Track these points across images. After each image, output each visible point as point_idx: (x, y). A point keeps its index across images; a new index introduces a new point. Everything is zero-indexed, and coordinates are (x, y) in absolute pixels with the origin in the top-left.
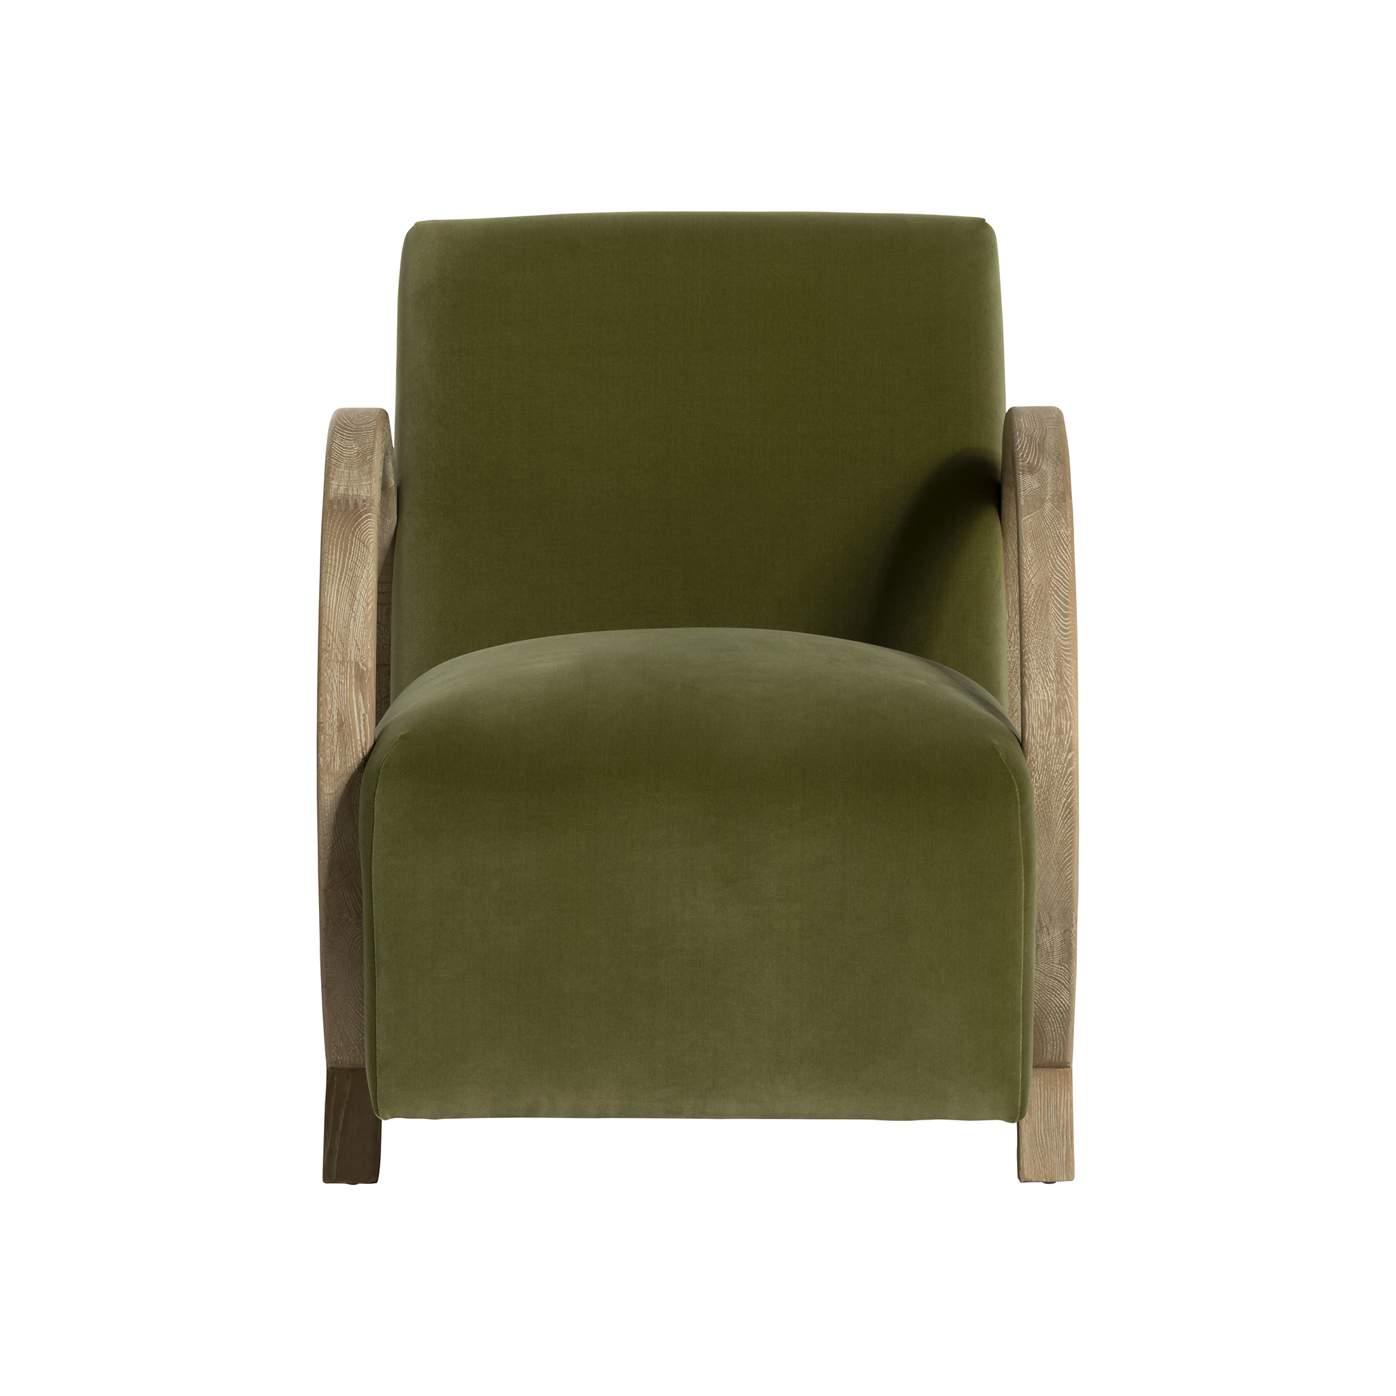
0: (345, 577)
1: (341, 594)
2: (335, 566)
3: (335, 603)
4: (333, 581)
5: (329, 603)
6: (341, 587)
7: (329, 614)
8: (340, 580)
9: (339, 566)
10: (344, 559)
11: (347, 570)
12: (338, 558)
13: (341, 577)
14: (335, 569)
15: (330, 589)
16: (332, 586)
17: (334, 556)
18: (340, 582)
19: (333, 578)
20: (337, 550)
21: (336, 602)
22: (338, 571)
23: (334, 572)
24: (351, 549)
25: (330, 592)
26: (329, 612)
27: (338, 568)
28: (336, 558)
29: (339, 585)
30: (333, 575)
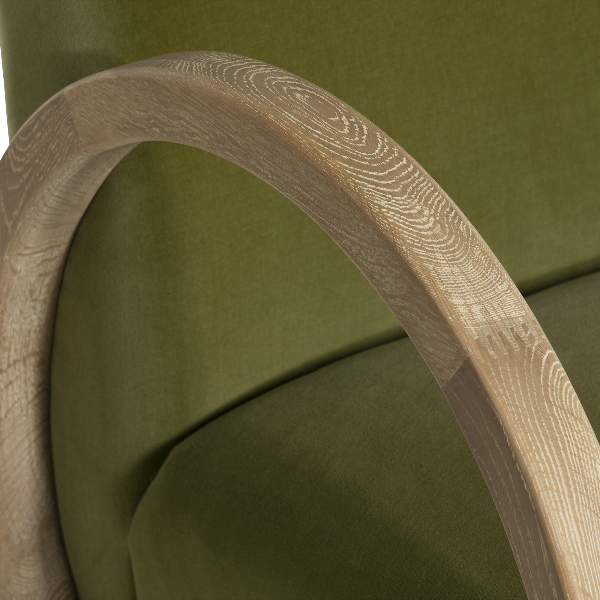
0: (575, 489)
1: (582, 523)
2: (553, 473)
3: (579, 542)
4: (561, 501)
5: (572, 546)
6: (576, 509)
7: (579, 566)
8: (571, 496)
9: (558, 471)
10: (559, 454)
11: (572, 475)
12: (549, 455)
13: (570, 491)
14: (555, 479)
15: (563, 518)
16: (564, 513)
17: (542, 454)
18: (572, 502)
19: (559, 497)
20: (541, 442)
21: (581, 539)
22: (560, 480)
23: (556, 484)
24: (560, 432)
25: (565, 525)
26: (577, 561)
27: (559, 475)
28: (546, 456)
29: (573, 508)
30: (558, 491)
